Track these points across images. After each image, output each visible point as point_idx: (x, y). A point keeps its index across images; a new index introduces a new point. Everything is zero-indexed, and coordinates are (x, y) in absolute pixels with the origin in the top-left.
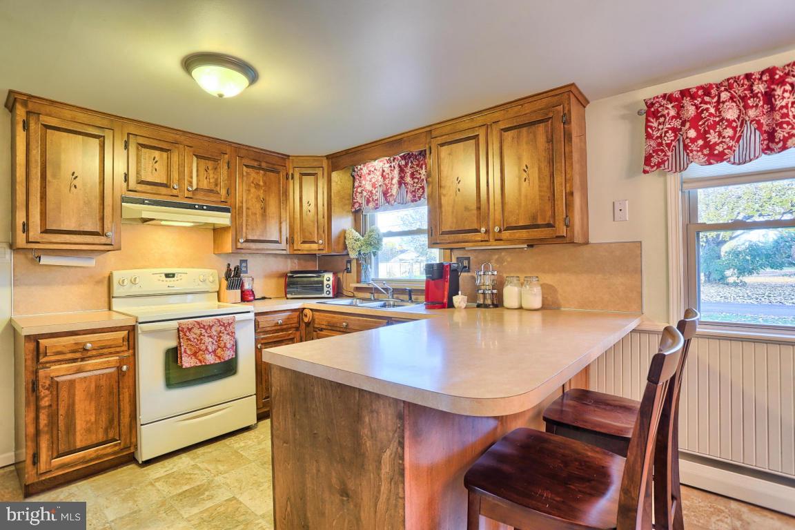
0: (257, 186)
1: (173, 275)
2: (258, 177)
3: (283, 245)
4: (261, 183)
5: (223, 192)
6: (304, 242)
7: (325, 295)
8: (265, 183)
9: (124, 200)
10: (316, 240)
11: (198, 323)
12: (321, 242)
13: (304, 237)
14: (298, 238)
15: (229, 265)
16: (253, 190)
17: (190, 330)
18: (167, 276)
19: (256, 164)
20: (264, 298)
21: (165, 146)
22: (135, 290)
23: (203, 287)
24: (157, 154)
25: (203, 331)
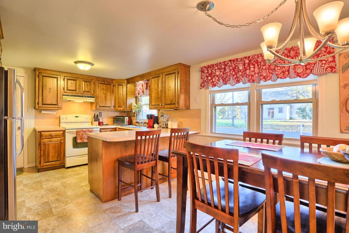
0: (103, 89)
1: (78, 117)
2: (104, 87)
3: (112, 108)
4: (105, 88)
5: (92, 92)
6: (119, 107)
7: (125, 124)
8: (106, 88)
9: (63, 95)
10: (122, 106)
11: (82, 130)
12: (124, 107)
13: (119, 105)
14: (117, 106)
15: (95, 114)
16: (102, 91)
17: (80, 132)
18: (76, 117)
19: (103, 82)
20: (107, 125)
21: (74, 79)
22: (67, 121)
23: (87, 121)
24: (72, 81)
25: (84, 132)
